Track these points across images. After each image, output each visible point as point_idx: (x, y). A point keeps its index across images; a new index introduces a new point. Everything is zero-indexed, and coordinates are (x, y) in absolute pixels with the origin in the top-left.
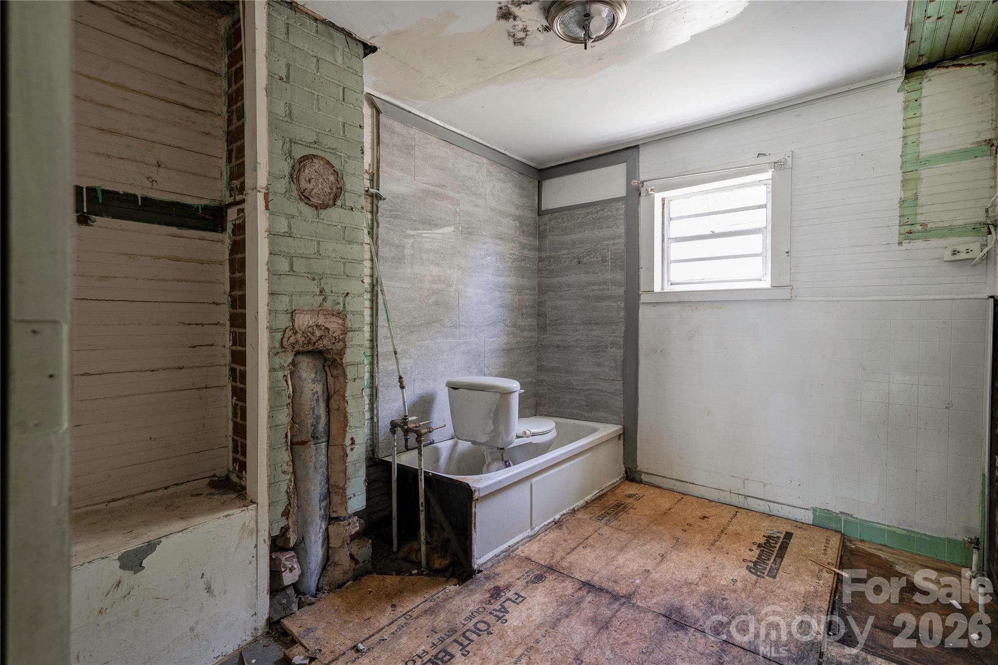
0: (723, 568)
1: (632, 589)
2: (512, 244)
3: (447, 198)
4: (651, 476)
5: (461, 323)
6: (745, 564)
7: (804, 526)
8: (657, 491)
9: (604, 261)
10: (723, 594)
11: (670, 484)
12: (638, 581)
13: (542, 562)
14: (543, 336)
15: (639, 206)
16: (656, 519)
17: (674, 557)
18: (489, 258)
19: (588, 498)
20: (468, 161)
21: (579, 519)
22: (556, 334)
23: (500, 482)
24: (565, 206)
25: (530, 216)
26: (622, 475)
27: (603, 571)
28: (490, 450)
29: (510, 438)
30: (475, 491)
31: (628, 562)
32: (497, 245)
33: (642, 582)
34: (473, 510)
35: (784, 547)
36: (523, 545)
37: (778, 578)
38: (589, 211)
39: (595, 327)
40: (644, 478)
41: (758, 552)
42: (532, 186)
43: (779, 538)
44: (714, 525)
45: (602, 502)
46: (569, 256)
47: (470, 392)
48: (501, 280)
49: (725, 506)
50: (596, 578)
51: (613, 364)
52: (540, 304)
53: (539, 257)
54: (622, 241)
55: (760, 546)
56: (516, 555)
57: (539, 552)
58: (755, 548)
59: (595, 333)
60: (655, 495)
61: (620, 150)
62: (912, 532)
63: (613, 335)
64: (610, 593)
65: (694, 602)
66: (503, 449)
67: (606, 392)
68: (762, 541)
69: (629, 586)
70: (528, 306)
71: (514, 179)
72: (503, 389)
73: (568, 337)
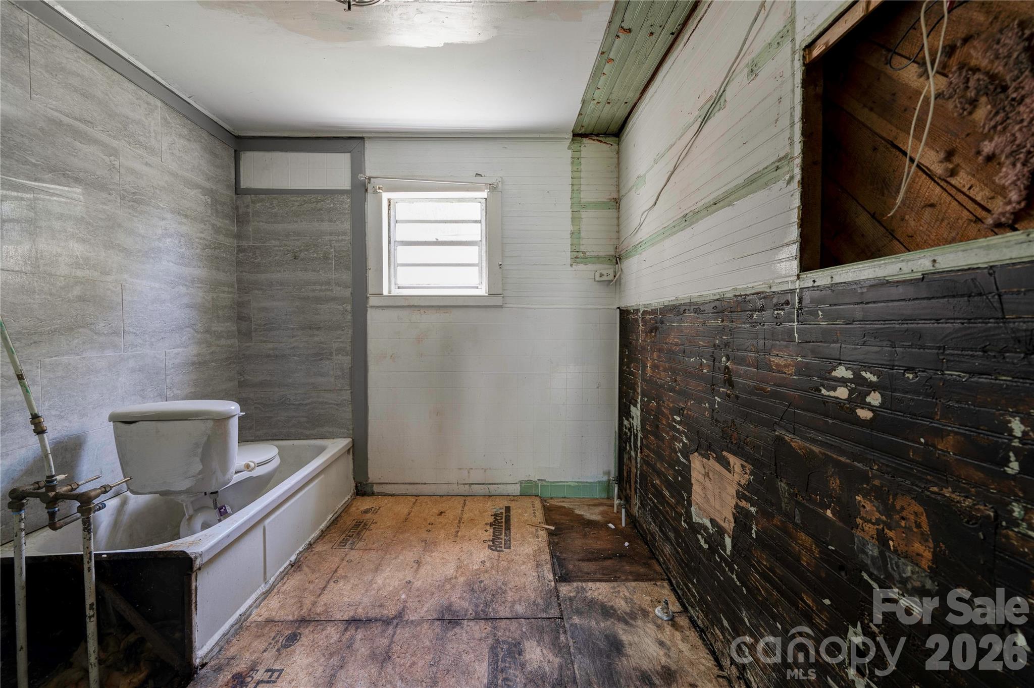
0: (471, 555)
1: (399, 607)
2: (202, 226)
3: (96, 142)
4: (383, 485)
5: (126, 329)
6: (486, 545)
7: (516, 498)
8: (390, 499)
9: (326, 258)
10: (479, 578)
11: (402, 489)
12: (403, 596)
13: (290, 618)
14: (247, 344)
15: (366, 203)
16: (400, 528)
17: (429, 559)
18: (168, 240)
19: (323, 526)
20: (131, 97)
21: (319, 553)
22: (265, 342)
23: (228, 536)
24: (273, 188)
25: (227, 194)
26: (352, 491)
27: (366, 600)
28: (192, 499)
29: (228, 476)
30: (196, 558)
31: (388, 581)
32: (180, 223)
33: (408, 596)
34: (194, 584)
35: (508, 521)
36: (257, 607)
37: (512, 548)
38: (307, 199)
39: (316, 332)
40: (376, 489)
41: (491, 530)
42: (227, 155)
43: (502, 513)
44: (451, 517)
45: (339, 525)
46: (282, 249)
47: (159, 424)
48: (187, 271)
49: (454, 498)
50: (360, 610)
51: (339, 373)
52: (240, 304)
53: (238, 246)
54: (348, 238)
55: (491, 525)
56: (252, 623)
57: (282, 607)
58: (488, 527)
59: (316, 339)
60: (390, 504)
61: (342, 138)
62: (580, 482)
63: (339, 340)
64: (380, 620)
65: (459, 595)
66: (216, 492)
67: (332, 404)
68: (491, 520)
69: (396, 604)
70: (225, 307)
71: (203, 140)
72: (219, 413)
73: (282, 345)
